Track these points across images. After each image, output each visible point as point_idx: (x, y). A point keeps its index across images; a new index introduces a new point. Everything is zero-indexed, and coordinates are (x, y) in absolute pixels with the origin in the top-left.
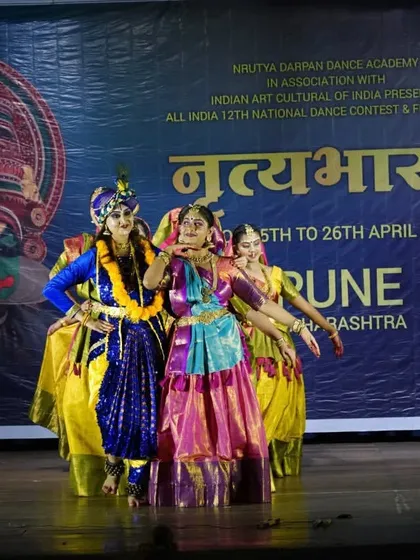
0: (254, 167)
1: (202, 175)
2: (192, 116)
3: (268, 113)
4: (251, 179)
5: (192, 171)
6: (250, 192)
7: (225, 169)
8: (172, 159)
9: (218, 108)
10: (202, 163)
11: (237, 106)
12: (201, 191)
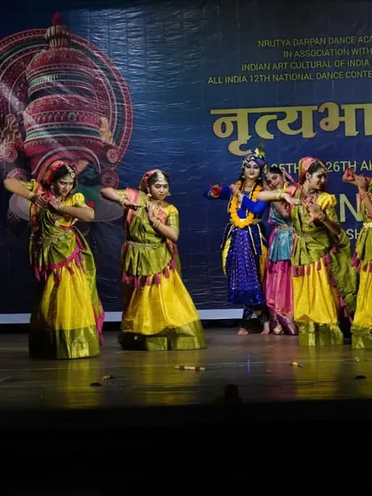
0: (275, 117)
1: (235, 123)
2: (228, 80)
3: (284, 77)
4: (272, 127)
5: (228, 121)
6: (271, 137)
7: (252, 119)
8: (213, 112)
9: (247, 74)
10: (235, 115)
11: (261, 72)
12: (234, 136)
